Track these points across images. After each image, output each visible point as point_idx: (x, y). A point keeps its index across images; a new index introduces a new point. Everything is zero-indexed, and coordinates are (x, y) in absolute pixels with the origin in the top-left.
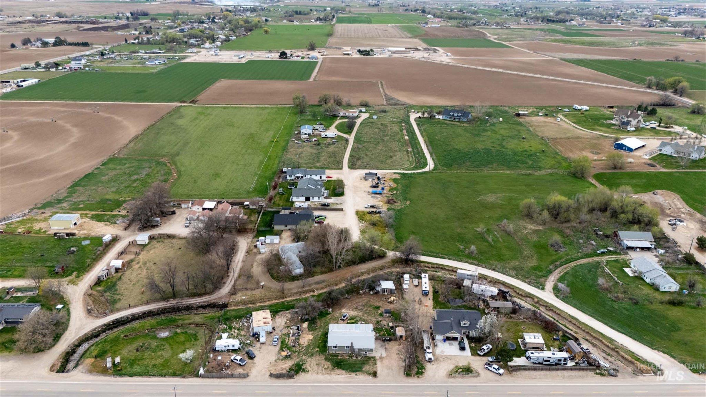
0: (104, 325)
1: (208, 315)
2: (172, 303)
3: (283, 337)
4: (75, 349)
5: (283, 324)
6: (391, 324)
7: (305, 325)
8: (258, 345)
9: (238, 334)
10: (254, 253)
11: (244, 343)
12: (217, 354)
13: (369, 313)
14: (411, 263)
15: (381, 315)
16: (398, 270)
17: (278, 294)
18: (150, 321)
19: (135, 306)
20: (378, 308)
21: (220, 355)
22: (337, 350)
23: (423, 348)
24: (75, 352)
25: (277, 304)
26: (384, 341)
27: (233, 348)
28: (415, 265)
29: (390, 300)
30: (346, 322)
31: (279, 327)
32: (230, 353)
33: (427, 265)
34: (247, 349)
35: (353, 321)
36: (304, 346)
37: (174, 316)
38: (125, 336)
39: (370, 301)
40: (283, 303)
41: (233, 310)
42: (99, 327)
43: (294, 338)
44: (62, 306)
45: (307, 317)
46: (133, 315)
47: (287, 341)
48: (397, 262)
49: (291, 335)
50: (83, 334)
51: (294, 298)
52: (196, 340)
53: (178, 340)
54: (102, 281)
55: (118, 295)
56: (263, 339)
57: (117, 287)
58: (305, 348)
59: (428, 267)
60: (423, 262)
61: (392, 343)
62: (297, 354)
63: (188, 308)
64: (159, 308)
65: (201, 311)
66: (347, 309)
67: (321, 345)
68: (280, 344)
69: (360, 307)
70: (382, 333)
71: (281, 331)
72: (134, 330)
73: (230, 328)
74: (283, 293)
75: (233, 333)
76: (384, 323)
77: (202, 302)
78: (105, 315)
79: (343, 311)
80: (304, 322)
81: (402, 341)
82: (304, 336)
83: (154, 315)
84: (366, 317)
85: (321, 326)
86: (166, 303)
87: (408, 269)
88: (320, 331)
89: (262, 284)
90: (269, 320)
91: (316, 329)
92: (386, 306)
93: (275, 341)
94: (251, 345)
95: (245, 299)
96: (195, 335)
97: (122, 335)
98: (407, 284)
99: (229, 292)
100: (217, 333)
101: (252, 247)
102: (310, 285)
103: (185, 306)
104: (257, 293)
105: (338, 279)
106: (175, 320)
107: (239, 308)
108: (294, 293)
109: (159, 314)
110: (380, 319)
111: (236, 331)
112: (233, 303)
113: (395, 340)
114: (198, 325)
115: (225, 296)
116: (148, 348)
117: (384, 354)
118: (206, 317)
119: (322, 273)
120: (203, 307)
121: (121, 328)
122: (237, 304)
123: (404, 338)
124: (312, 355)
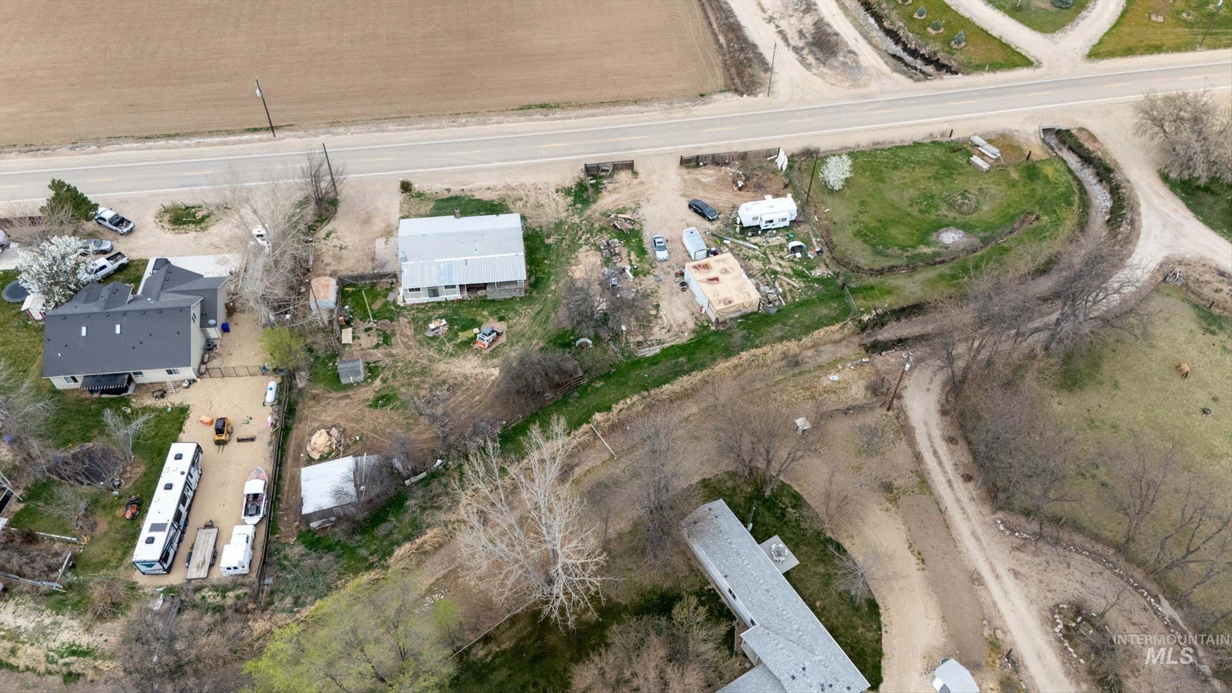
3: (647, 266)
5: (663, 304)
6: (347, 335)
9: (766, 260)
11: (738, 240)
15: (372, 370)
20: (383, 400)
31: (672, 294)
34: (719, 224)
35: (462, 337)
36: (585, 248)
39: (409, 428)
43: (618, 262)
47: (633, 256)
58: (581, 242)
62: (597, 225)
66: (485, 379)
67: (543, 252)
68: (647, 245)
69: (441, 393)
70: (377, 305)
71: (659, 280)
75: (782, 263)
76: (367, 341)
79: (497, 373)
82: (594, 274)
84: (424, 358)
85: (556, 309)
88: (554, 293)
91: (566, 296)
92: (352, 412)
94: (718, 236)
95: (827, 374)
100: (821, 254)
110: (378, 354)
111: (778, 269)
124: (559, 225)
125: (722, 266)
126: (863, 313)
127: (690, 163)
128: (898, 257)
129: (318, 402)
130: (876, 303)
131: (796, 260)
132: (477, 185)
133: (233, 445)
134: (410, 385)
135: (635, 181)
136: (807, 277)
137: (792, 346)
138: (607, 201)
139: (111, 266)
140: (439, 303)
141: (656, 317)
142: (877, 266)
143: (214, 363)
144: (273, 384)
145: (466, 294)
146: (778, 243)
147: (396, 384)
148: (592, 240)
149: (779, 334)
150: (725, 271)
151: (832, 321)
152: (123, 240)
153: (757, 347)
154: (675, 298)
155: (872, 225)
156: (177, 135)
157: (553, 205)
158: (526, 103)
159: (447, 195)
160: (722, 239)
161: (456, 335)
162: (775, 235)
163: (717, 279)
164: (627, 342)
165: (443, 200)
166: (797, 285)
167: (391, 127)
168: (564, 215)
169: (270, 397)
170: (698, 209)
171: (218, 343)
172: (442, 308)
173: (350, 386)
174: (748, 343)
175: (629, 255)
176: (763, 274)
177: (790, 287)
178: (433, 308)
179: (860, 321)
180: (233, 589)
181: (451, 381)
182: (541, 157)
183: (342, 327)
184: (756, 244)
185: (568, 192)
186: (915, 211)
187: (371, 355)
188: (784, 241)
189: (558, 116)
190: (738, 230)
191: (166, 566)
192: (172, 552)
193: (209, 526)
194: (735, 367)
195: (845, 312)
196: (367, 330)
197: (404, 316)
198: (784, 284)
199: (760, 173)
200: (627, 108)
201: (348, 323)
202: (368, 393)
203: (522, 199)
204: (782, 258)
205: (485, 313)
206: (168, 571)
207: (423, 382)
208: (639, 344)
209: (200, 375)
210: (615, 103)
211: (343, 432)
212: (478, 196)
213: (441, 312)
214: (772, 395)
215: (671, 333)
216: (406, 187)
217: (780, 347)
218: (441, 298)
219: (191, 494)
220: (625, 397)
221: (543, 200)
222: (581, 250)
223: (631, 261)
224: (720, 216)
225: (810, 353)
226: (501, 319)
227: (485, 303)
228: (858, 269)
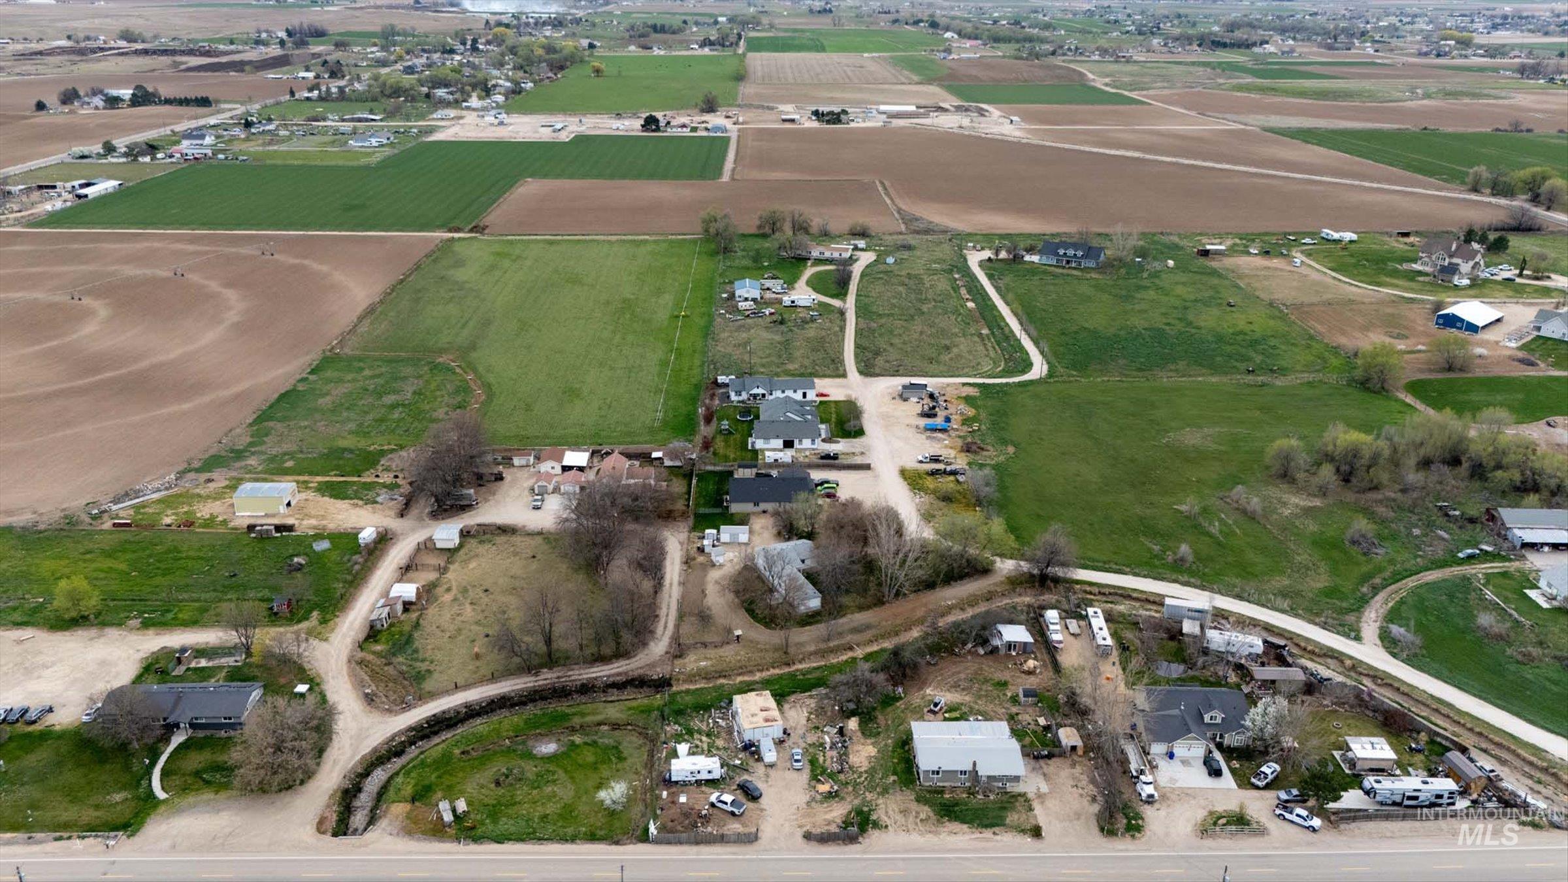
0: (411, 729)
1: (634, 704)
2: (547, 678)
3: (811, 750)
4: (360, 783)
5: (804, 722)
6: (1042, 721)
7: (853, 724)
8: (760, 769)
9: (710, 746)
10: (701, 564)
11: (728, 765)
12: (674, 789)
13: (986, 696)
14: (1052, 585)
15: (1014, 700)
16: (1027, 599)
17: (777, 655)
18: (509, 720)
19: (467, 686)
20: (1003, 684)
21: (682, 792)
22: (939, 780)
23: (1126, 771)
24: (360, 790)
25: (781, 677)
26: (1036, 758)
27: (710, 777)
28: (1061, 588)
29: (1025, 668)
30: (940, 716)
31: (796, 729)
32: (704, 788)
33: (1088, 589)
34: (738, 780)
35: (956, 714)
36: (863, 770)
37: (562, 707)
38: (463, 753)
39: (981, 669)
40: (792, 676)
41: (687, 692)
42: (400, 733)
43: (834, 753)
44: (307, 686)
45: (852, 706)
46: (468, 706)
47: (821, 759)
48: (1021, 583)
49: (828, 747)
50: (367, 750)
51: (815, 665)
52: (621, 759)
53: (580, 762)
54: (379, 632)
55: (423, 661)
56: (770, 756)
57: (417, 644)
58: (865, 775)
59: (1091, 593)
60: (1078, 582)
61: (1054, 762)
62: (850, 788)
63: (586, 689)
64: (522, 690)
65: (614, 695)
66: (937, 687)
67: (899, 769)
68: (808, 767)
69: (963, 684)
70: (1027, 740)
71: (803, 737)
72: (480, 739)
73: (690, 732)
74: (786, 653)
75: (698, 743)
76: (1026, 718)
77: (613, 675)
78: (408, 707)
79: (928, 691)
80: (849, 718)
81: (1075, 758)
82: (856, 748)
83: (513, 705)
84: (981, 705)
85: (887, 725)
86: (533, 678)
87: (1048, 597)
88: (889, 737)
89: (738, 632)
90: (775, 713)
91: (879, 733)
92: (1020, 680)
93: (797, 761)
94: (743, 768)
95: (706, 667)
96: (617, 748)
97: (457, 751)
98: (1056, 632)
99: (667, 653)
100: (665, 743)
101: (693, 552)
102: (840, 634)
103: (578, 683)
104: (730, 653)
105: (898, 622)
106: (565, 717)
107: (698, 686)
108: (811, 654)
109: (524, 704)
110: (1014, 710)
111: (704, 738)
112: (682, 677)
113: (1060, 756)
114: (616, 726)
115: (661, 661)
116: (520, 780)
117: (1044, 788)
118: (630, 709)
119: (861, 608)
120: (620, 686)
121: (447, 735)
122: (691, 678)
123: (1080, 752)
124: (885, 791)
125: (755, 719)
127: (747, 839)
128: (603, 737)
132: (967, 837)
134: (986, 691)
135: (806, 829)
138: (838, 812)
141: (811, 713)
147: (996, 692)
148: (855, 776)
150: (754, 715)
157: (890, 812)
159: (996, 830)
160: (741, 764)
161: (961, 716)
163: (762, 710)
166: (697, 722)
168: (880, 801)
175: (825, 761)
182: (903, 859)
183: (1048, 726)
185: (876, 825)
187: (1019, 709)
196: (1029, 725)
198: (705, 726)
199: (679, 829)
201: (1045, 728)
202: (1014, 689)
203: (921, 820)
204: (697, 746)
211: (1021, 670)
215: (802, 701)
216: (1037, 834)
222: (865, 768)
223: (824, 756)
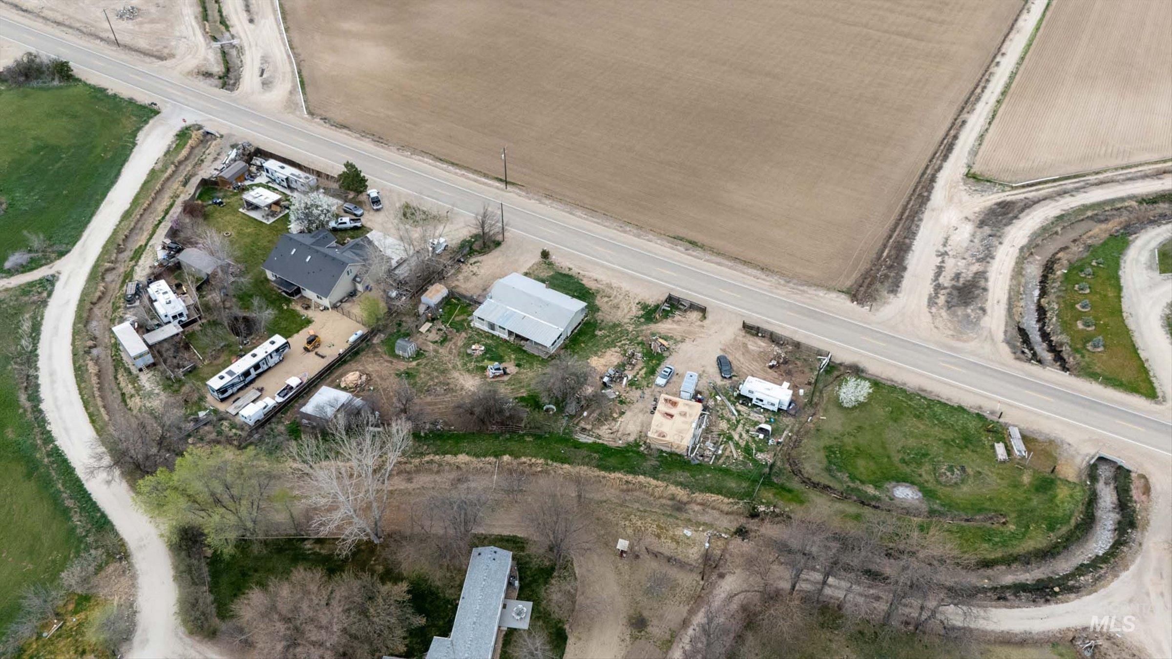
3: (644, 383)
5: (628, 414)
6: (426, 326)
9: (734, 427)
11: (729, 401)
15: (419, 355)
20: (407, 375)
29: (361, 381)
31: (641, 411)
34: (728, 383)
36: (616, 349)
43: (628, 370)
47: (643, 372)
49: (628, 380)
53: (871, 463)
58: (619, 344)
62: (640, 339)
67: (587, 338)
68: (659, 370)
69: (440, 389)
70: (459, 318)
73: (747, 450)
75: (744, 435)
76: (433, 336)
90: (661, 409)
92: (385, 372)
94: (717, 391)
96: (830, 462)
97: (1011, 528)
110: (431, 347)
111: (736, 437)
116: (939, 463)
118: (802, 502)
124: (616, 326)
125: (686, 409)
126: (763, 503)
127: (751, 330)
128: (841, 482)
129: (375, 356)
130: (781, 503)
131: (757, 439)
132: (591, 274)
133: (312, 354)
134: (429, 375)
135: (699, 323)
136: (750, 454)
137: (681, 494)
138: (665, 327)
139: (349, 225)
140: (493, 335)
141: (614, 419)
142: (815, 479)
143: (346, 306)
144: (360, 333)
145: (512, 339)
146: (756, 420)
147: (422, 370)
148: (627, 347)
149: (682, 480)
150: (684, 414)
151: (729, 494)
152: (372, 213)
153: (654, 478)
154: (640, 415)
155: (848, 448)
156: (457, 165)
157: (626, 311)
158: (681, 235)
159: (566, 272)
160: (717, 394)
161: (483, 360)
162: (761, 413)
163: (672, 416)
164: (577, 424)
165: (561, 274)
166: (735, 456)
167: (579, 213)
168: (627, 321)
169: (352, 338)
170: (723, 364)
171: (359, 294)
172: (492, 339)
173: (398, 357)
174: (654, 473)
175: (640, 370)
176: (720, 435)
177: (730, 454)
178: (488, 337)
179: (754, 508)
180: (237, 429)
181: (451, 386)
182: (649, 276)
183: (428, 320)
184: (738, 411)
185: (644, 307)
186: (896, 459)
187: (427, 346)
188: (764, 420)
189: (694, 253)
190: (735, 394)
191: (221, 397)
192: (230, 392)
193: (261, 390)
194: (627, 482)
195: (748, 494)
196: (439, 330)
197: (467, 333)
198: (729, 450)
199: (799, 363)
200: (750, 271)
201: (433, 320)
202: (402, 366)
203: (609, 297)
204: (748, 431)
205: (513, 356)
206: (223, 400)
207: (437, 377)
208: (583, 430)
209: (335, 307)
210: (745, 263)
211: (368, 381)
212: (585, 282)
213: (489, 342)
214: (633, 516)
215: (612, 436)
216: (545, 255)
217: (672, 489)
218: (496, 333)
219: (265, 367)
220: (535, 457)
221: (623, 305)
222: (613, 349)
223: (638, 373)
224: (734, 378)
225: (697, 508)
226: (518, 365)
227: (520, 350)
228: (797, 472)
